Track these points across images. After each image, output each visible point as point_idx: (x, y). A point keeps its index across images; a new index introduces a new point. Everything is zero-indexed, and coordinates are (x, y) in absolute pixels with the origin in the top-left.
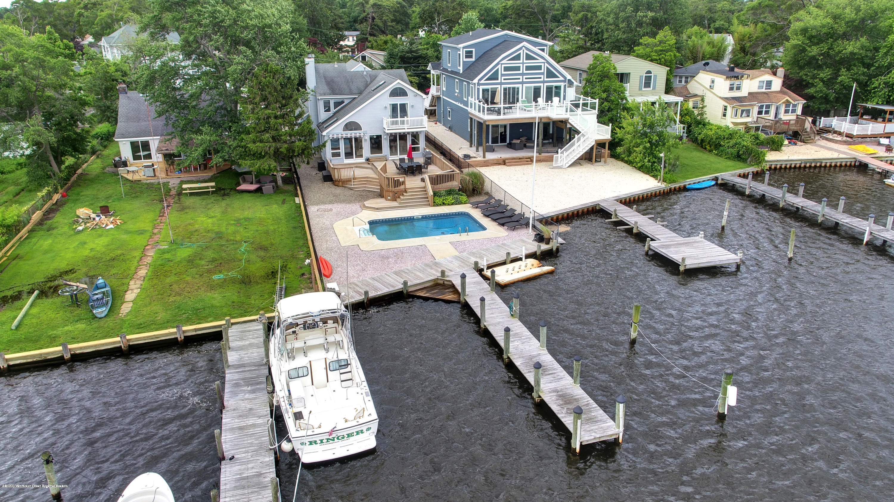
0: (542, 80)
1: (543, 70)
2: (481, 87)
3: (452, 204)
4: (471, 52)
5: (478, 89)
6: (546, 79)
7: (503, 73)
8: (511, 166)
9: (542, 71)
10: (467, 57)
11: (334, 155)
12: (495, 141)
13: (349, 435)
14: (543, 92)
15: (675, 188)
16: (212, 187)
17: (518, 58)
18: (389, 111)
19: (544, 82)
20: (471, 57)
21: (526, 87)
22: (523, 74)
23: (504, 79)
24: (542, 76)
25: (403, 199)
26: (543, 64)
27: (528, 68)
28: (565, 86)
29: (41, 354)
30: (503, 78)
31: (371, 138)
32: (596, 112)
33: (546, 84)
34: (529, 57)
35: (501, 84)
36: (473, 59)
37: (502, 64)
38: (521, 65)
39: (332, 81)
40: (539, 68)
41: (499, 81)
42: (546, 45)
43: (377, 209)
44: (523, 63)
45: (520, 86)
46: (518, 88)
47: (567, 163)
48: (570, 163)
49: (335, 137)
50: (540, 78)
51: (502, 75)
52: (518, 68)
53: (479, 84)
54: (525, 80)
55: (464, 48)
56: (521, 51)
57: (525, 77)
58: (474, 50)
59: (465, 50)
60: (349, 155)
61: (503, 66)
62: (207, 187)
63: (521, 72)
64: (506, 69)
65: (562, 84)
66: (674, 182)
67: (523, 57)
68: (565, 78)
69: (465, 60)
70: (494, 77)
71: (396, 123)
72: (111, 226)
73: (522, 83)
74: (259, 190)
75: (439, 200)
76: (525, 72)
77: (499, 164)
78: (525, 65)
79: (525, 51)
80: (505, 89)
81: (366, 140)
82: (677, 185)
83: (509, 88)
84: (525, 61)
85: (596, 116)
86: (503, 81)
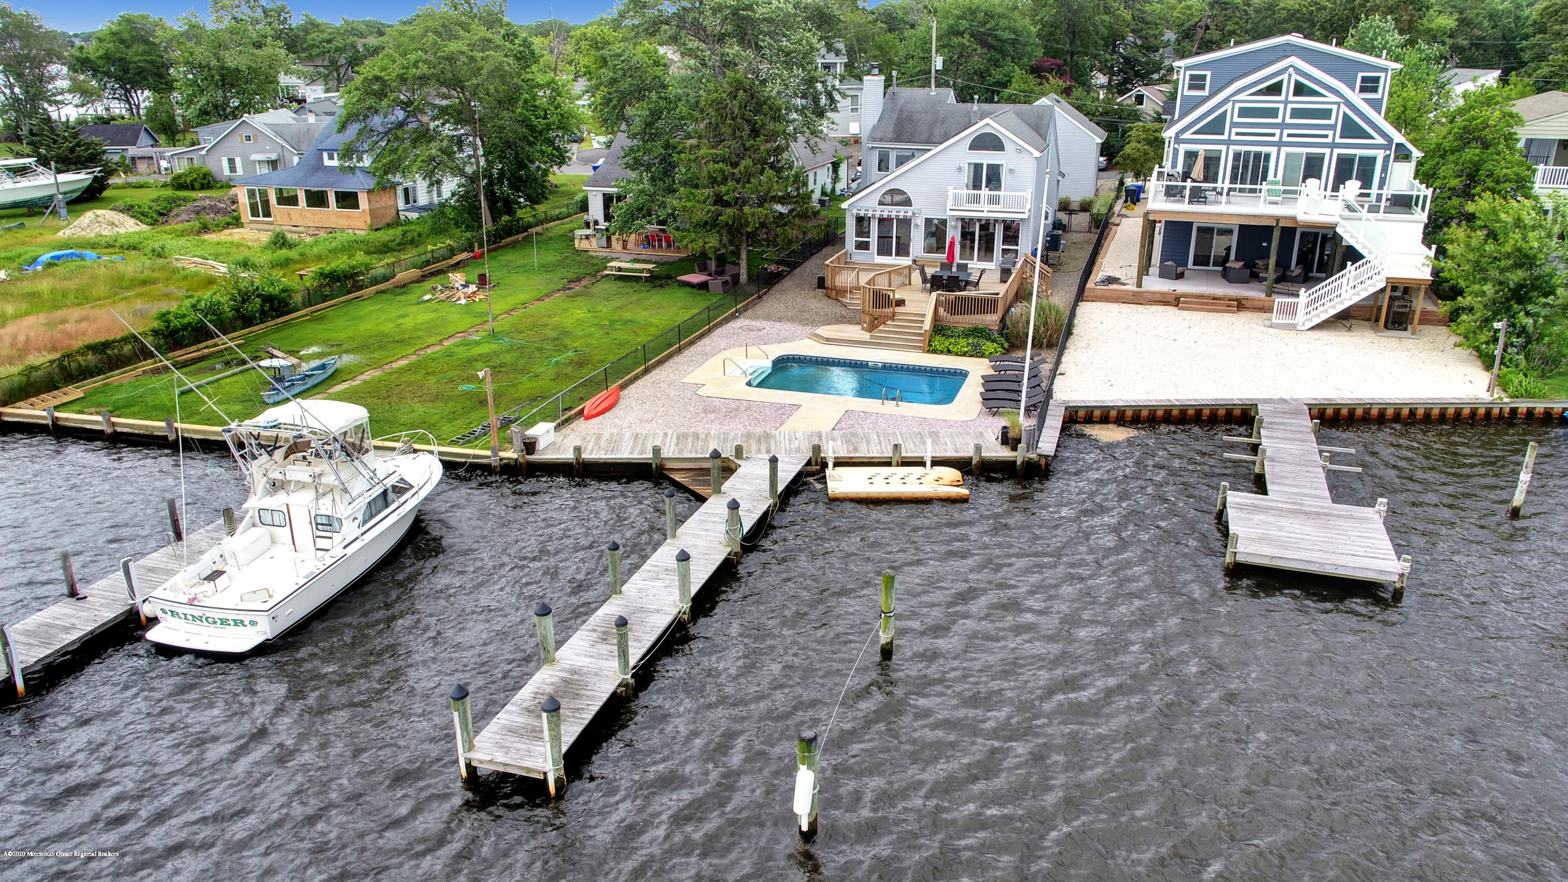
0: (1329, 140)
1: (1336, 119)
2: (1183, 148)
3: (964, 355)
4: (1203, 78)
5: (1176, 151)
6: (1338, 140)
7: (1236, 119)
8: (1187, 309)
9: (1332, 122)
10: (1191, 87)
11: (863, 246)
12: (1202, 260)
13: (224, 622)
14: (1329, 169)
15: (1530, 412)
16: (649, 271)
17: (1275, 89)
18: (966, 176)
19: (1333, 146)
20: (1202, 88)
21: (1288, 155)
22: (1283, 126)
23: (1237, 134)
24: (1330, 133)
25: (881, 331)
26: (1334, 107)
27: (1296, 113)
28: (1386, 159)
29: (147, 427)
30: (1234, 130)
31: (928, 221)
32: (1424, 217)
33: (1337, 151)
34: (1300, 90)
35: (1229, 142)
36: (1206, 93)
37: (1235, 102)
38: (1281, 106)
39: (910, 119)
40: (1326, 114)
41: (1225, 137)
42: (1385, 70)
43: (828, 340)
44: (1286, 102)
45: (1273, 151)
46: (1267, 156)
47: (1310, 320)
48: (1317, 321)
49: (862, 213)
50: (1326, 136)
51: (1233, 125)
52: (1273, 113)
53: (1178, 140)
54: (1285, 139)
55: (1187, 68)
56: (1285, 77)
57: (1286, 132)
58: (1209, 73)
59: (1188, 73)
60: (884, 250)
61: (1237, 106)
62: (642, 271)
63: (1279, 120)
64: (1244, 112)
65: (1380, 154)
66: (1529, 395)
67: (1288, 89)
68: (1390, 140)
69: (1186, 93)
70: (1216, 126)
71: (976, 200)
72: (463, 301)
73: (1280, 144)
74: (703, 286)
75: (937, 342)
76: (1288, 120)
77: (1167, 303)
78: (1290, 106)
79: (1295, 77)
80: (1237, 156)
81: (917, 226)
82: (1540, 406)
83: (1247, 153)
84: (1291, 98)
85: (1422, 226)
86: (1234, 137)
